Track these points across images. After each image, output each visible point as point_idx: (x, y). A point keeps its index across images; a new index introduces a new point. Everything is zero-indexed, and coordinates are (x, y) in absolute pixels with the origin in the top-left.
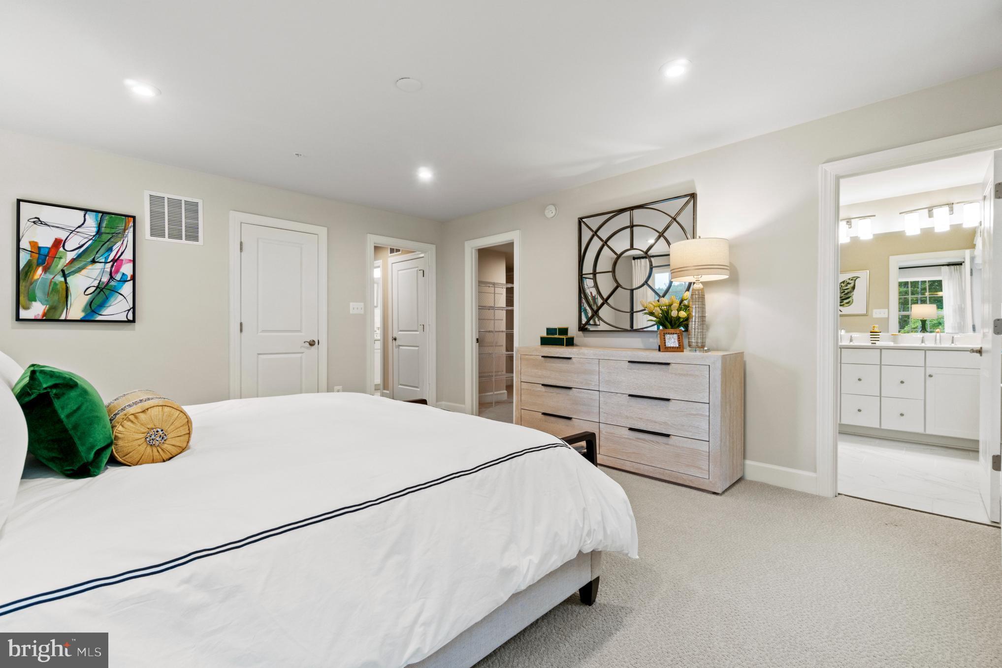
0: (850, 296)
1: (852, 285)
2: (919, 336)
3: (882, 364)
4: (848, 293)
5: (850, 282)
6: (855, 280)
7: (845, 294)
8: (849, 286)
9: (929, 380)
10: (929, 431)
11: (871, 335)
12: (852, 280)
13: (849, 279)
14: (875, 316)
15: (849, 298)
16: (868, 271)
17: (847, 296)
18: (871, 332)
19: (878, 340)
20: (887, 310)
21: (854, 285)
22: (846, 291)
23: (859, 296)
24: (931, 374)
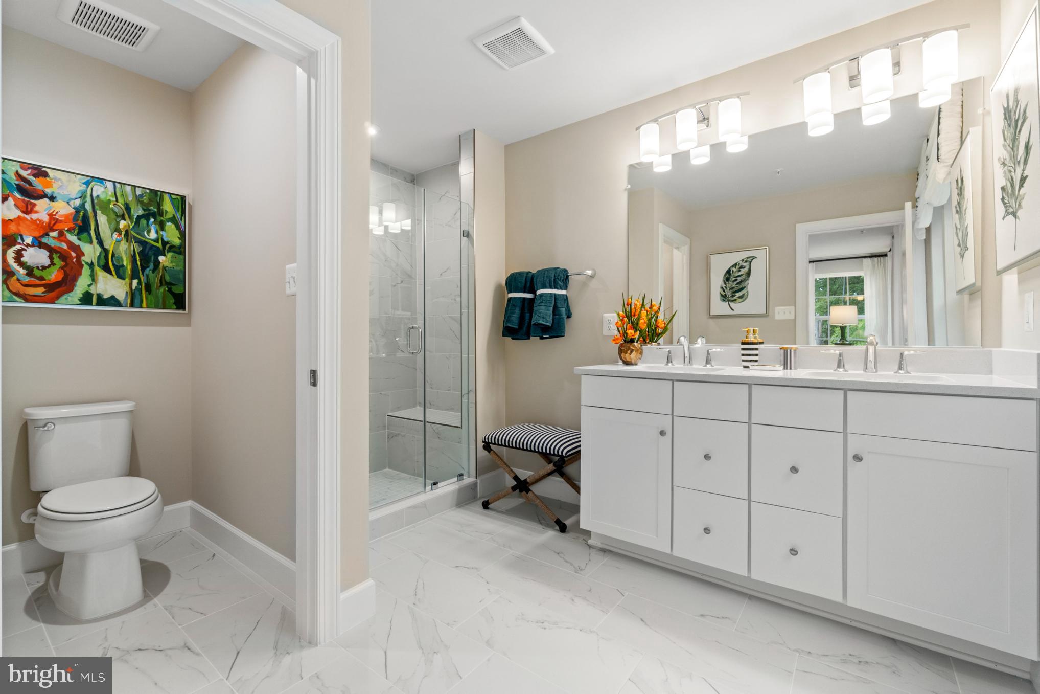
0: (744, 286)
1: (746, 270)
2: (832, 351)
3: (753, 421)
4: (741, 281)
5: (744, 264)
6: (751, 262)
7: (737, 284)
8: (743, 271)
9: (855, 469)
10: (853, 602)
11: (743, 349)
12: (746, 262)
13: (743, 260)
14: (777, 317)
15: (742, 289)
16: (768, 248)
17: (740, 287)
18: (743, 343)
19: (756, 361)
20: (793, 307)
21: (750, 270)
22: (739, 279)
23: (756, 285)
24: (860, 454)
